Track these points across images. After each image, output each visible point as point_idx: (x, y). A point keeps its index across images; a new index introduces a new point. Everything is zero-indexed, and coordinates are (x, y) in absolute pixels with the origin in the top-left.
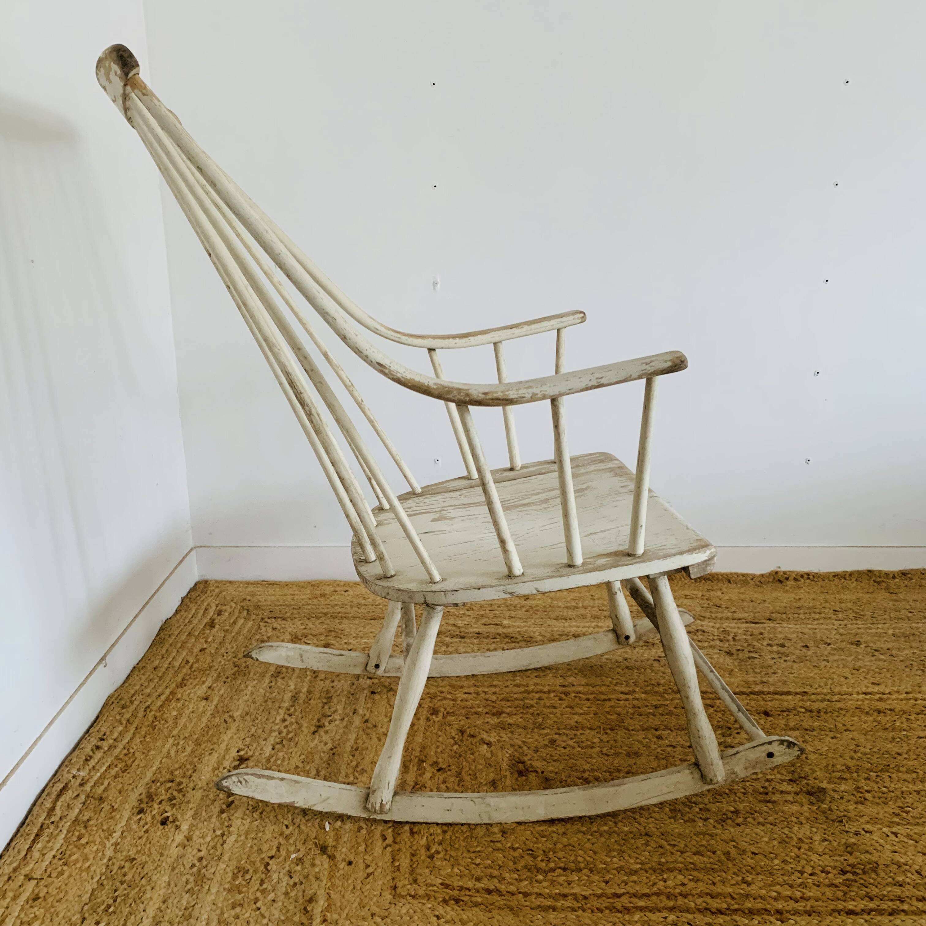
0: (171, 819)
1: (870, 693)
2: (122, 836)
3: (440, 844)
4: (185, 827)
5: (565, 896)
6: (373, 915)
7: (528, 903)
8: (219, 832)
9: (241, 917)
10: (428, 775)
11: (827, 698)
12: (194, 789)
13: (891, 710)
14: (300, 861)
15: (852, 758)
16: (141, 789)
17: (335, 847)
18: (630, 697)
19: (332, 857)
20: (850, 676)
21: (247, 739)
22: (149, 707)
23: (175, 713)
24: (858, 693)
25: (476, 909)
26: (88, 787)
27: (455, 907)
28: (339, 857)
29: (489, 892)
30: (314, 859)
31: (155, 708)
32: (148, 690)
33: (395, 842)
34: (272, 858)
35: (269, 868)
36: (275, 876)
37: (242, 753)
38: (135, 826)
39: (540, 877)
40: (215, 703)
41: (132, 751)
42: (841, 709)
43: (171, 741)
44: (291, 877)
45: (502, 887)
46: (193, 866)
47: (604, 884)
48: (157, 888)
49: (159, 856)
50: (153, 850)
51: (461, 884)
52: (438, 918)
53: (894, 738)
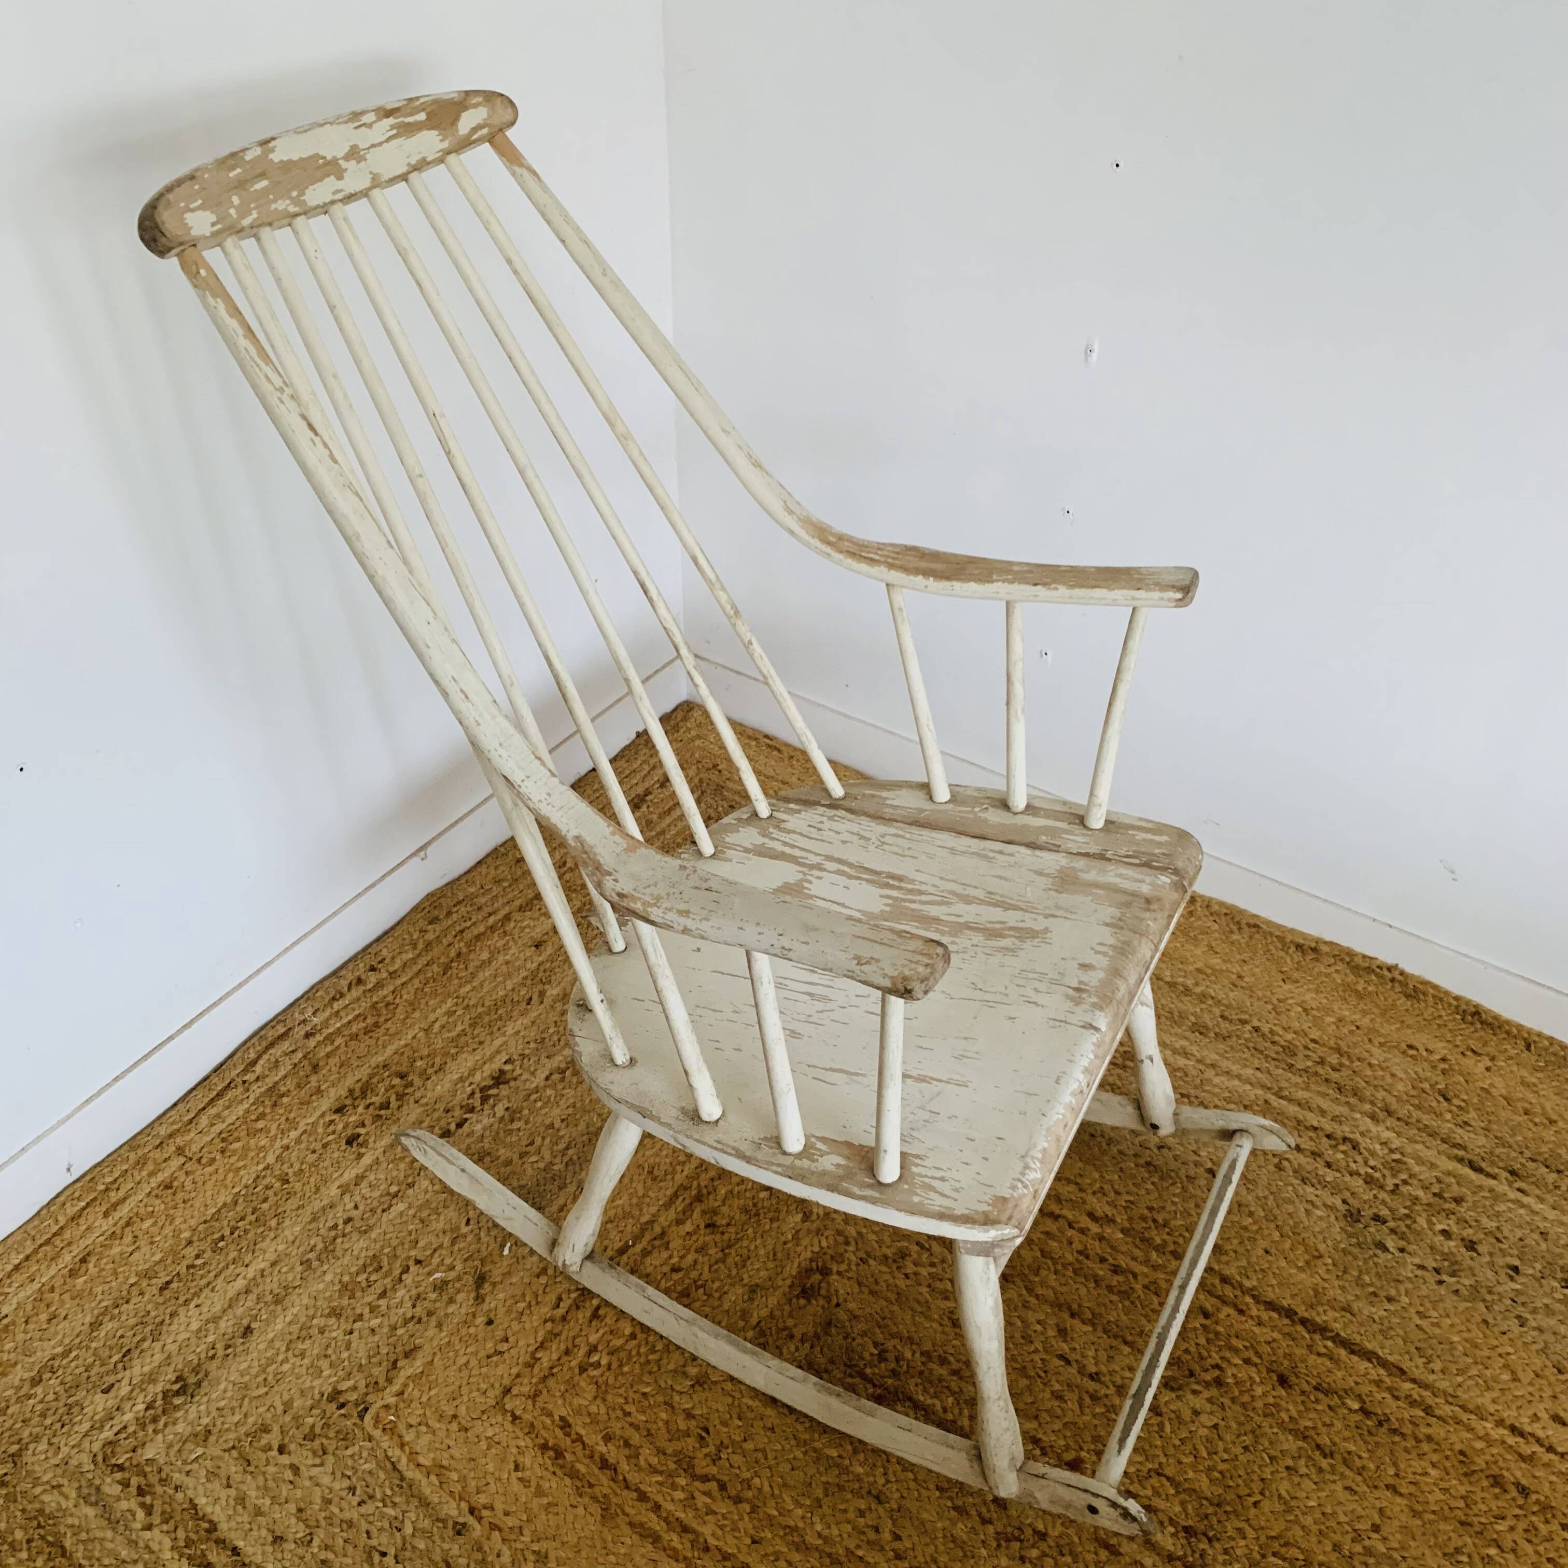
0: (361, 1140)
1: (1522, 1434)
2: (298, 1141)
3: (611, 1353)
4: (367, 1160)
5: (685, 1529)
6: (455, 1416)
7: (632, 1512)
8: (394, 1189)
9: (326, 1334)
10: (688, 1227)
11: (1430, 1401)
12: (416, 1102)
13: (1524, 1491)
14: (440, 1287)
15: (1336, 1547)
16: (363, 1073)
17: (494, 1284)
18: (1095, 1228)
19: (479, 1299)
20: (1526, 1376)
21: (532, 1045)
22: (462, 931)
23: (485, 956)
24: (1500, 1423)
25: (568, 1481)
26: (312, 1043)
27: (549, 1462)
28: (485, 1307)
29: (604, 1464)
30: (458, 1292)
31: (468, 936)
32: (482, 900)
33: (564, 1319)
34: (418, 1262)
35: (404, 1277)
36: (401, 1293)
37: (508, 1067)
38: (320, 1130)
39: (682, 1481)
40: (541, 959)
41: (397, 1001)
42: (1429, 1438)
43: (450, 1002)
44: (414, 1306)
45: (624, 1466)
46: (335, 1227)
47: (749, 1541)
48: (279, 1240)
49: (313, 1190)
50: (312, 1180)
51: (582, 1432)
52: (517, 1468)
53: (1458, 1551)
